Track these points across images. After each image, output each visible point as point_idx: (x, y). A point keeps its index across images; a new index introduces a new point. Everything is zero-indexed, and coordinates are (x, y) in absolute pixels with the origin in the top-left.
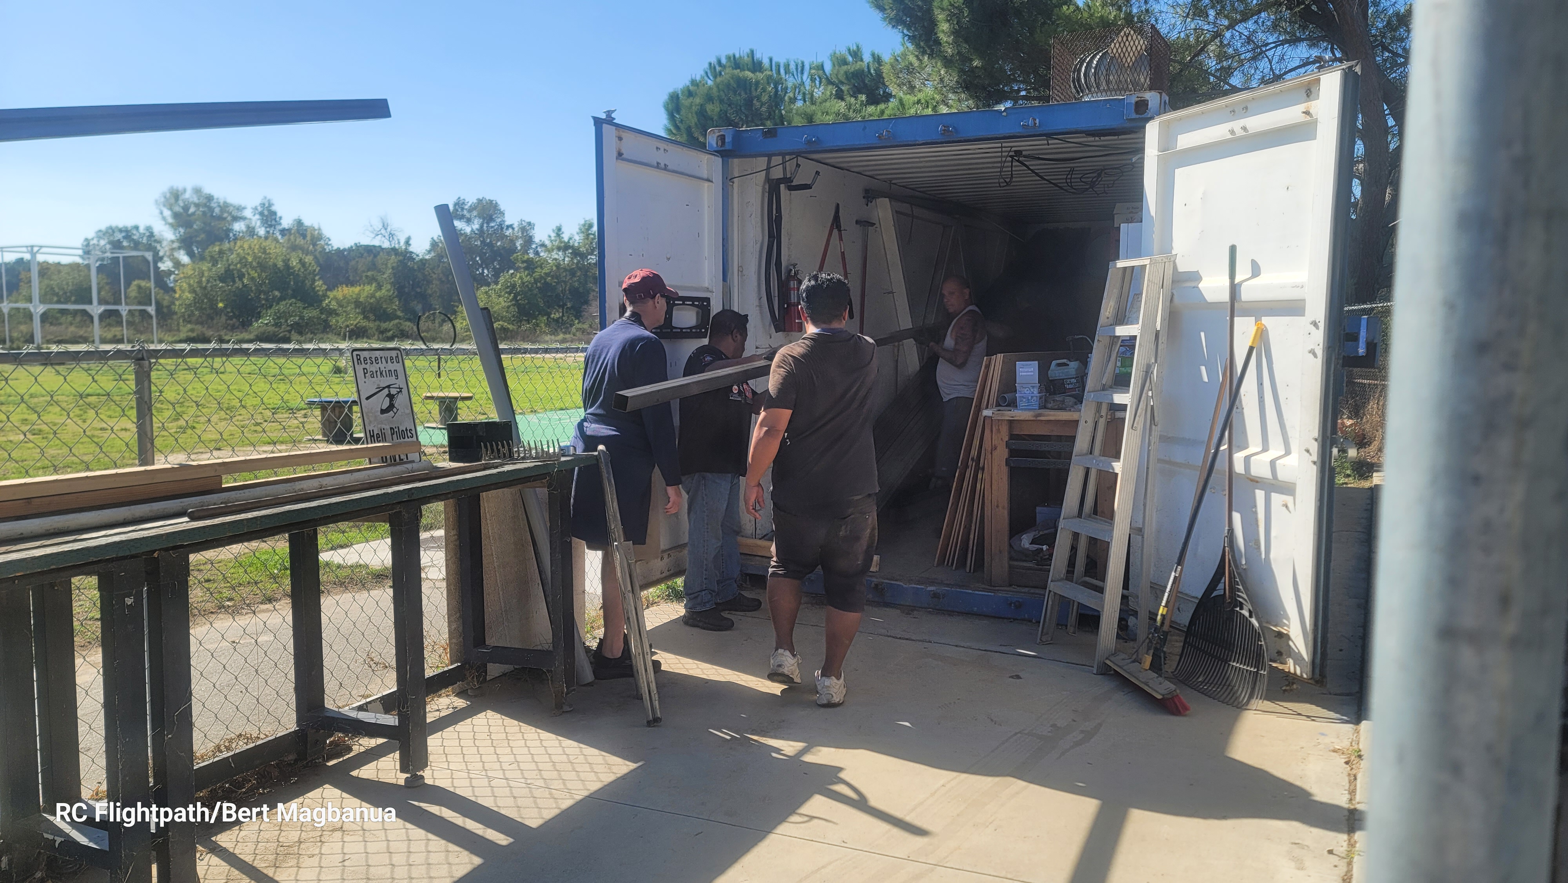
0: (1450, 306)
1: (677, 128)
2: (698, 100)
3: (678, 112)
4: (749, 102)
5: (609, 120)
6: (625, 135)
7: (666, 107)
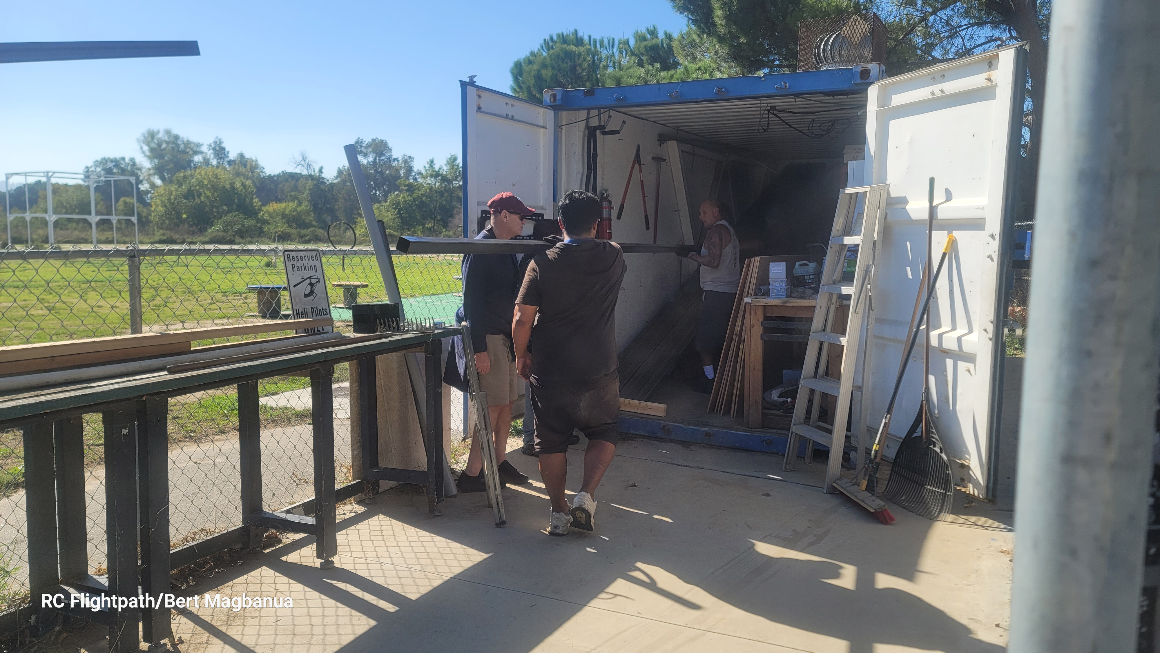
0: (1072, 235)
1: (520, 87)
2: (535, 67)
3: (521, 76)
4: (573, 68)
5: (471, 83)
6: (483, 94)
7: (512, 73)
